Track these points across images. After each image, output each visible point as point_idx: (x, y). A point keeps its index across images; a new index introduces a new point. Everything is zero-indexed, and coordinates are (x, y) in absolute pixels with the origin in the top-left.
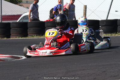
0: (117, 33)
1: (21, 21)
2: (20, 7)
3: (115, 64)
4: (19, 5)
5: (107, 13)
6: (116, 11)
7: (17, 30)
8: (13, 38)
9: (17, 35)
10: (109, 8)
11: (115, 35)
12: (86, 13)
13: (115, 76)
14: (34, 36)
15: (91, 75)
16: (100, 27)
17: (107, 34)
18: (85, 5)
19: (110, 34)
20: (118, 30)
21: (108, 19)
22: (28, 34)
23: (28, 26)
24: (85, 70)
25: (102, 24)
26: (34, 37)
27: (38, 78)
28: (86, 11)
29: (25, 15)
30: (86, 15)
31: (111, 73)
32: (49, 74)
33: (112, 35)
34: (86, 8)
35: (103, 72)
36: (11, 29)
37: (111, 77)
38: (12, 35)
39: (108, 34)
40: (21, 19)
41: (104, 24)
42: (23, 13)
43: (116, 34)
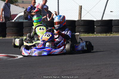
0: (112, 33)
1: (17, 21)
2: (16, 6)
3: (110, 64)
4: (15, 5)
5: (102, 13)
6: (111, 12)
7: (13, 29)
8: (9, 37)
9: (13, 35)
10: (104, 8)
12: (81, 13)
13: (109, 76)
15: (86, 74)
16: (95, 27)
17: (102, 34)
18: (80, 5)
19: (105, 34)
20: (113, 30)
21: (103, 19)
22: (24, 34)
23: (24, 26)
24: (80, 69)
25: (97, 24)
27: (34, 77)
28: (81, 11)
29: (21, 15)
30: (81, 15)
31: (106, 72)
32: (44, 73)
33: (107, 35)
34: (81, 9)
35: (98, 72)
36: (7, 29)
37: (106, 77)
38: (8, 35)
40: (16, 19)
41: (99, 24)
42: (18, 12)
43: (111, 35)
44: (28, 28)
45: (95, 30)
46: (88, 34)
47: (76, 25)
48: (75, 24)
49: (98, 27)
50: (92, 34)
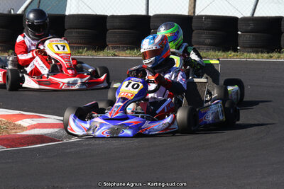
0: (283, 53)
11: (279, 57)
14: (81, 50)
16: (239, 32)
17: (260, 54)
19: (265, 55)
25: (244, 27)
26: (81, 53)
33: (271, 57)
39: (262, 52)
41: (250, 28)
44: (76, 32)
45: (240, 40)
46: (224, 51)
47: (193, 28)
48: (191, 26)
49: (248, 35)
50: (233, 53)
